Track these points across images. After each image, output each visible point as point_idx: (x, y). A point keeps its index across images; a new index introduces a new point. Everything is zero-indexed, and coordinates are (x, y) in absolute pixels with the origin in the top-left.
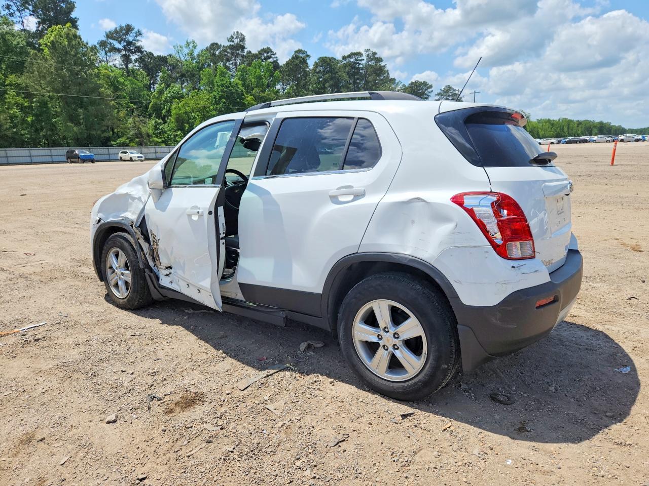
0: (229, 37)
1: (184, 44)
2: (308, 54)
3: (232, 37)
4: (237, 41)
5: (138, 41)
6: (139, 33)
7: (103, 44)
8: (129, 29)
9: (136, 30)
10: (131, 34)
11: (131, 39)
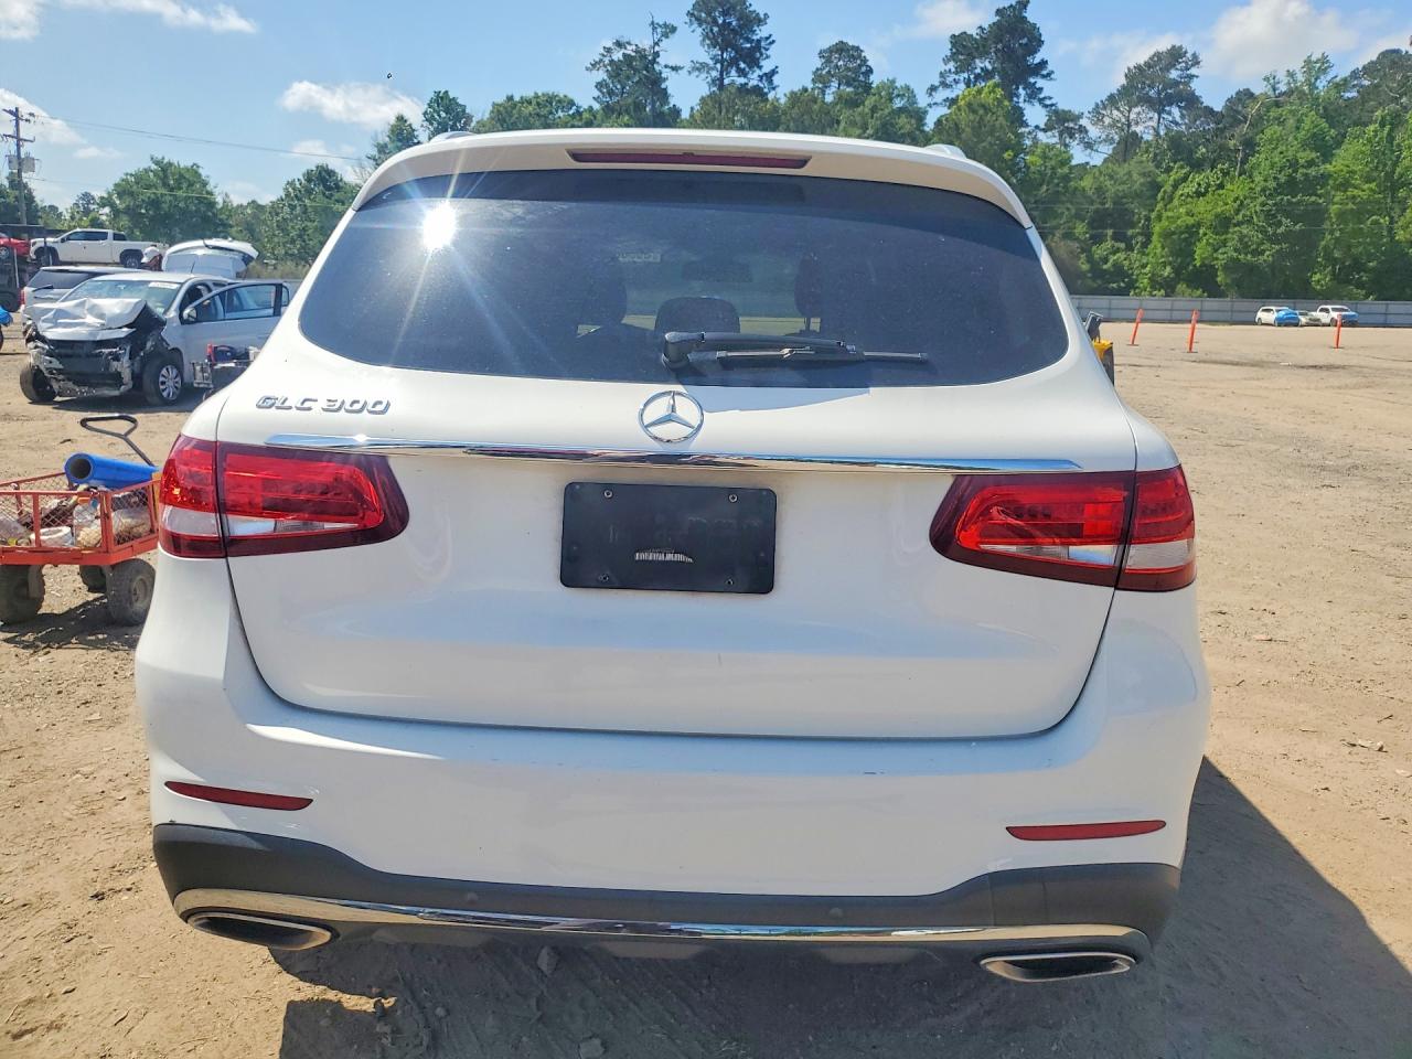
5: (1191, 77)
7: (1125, 92)
10: (1178, 67)
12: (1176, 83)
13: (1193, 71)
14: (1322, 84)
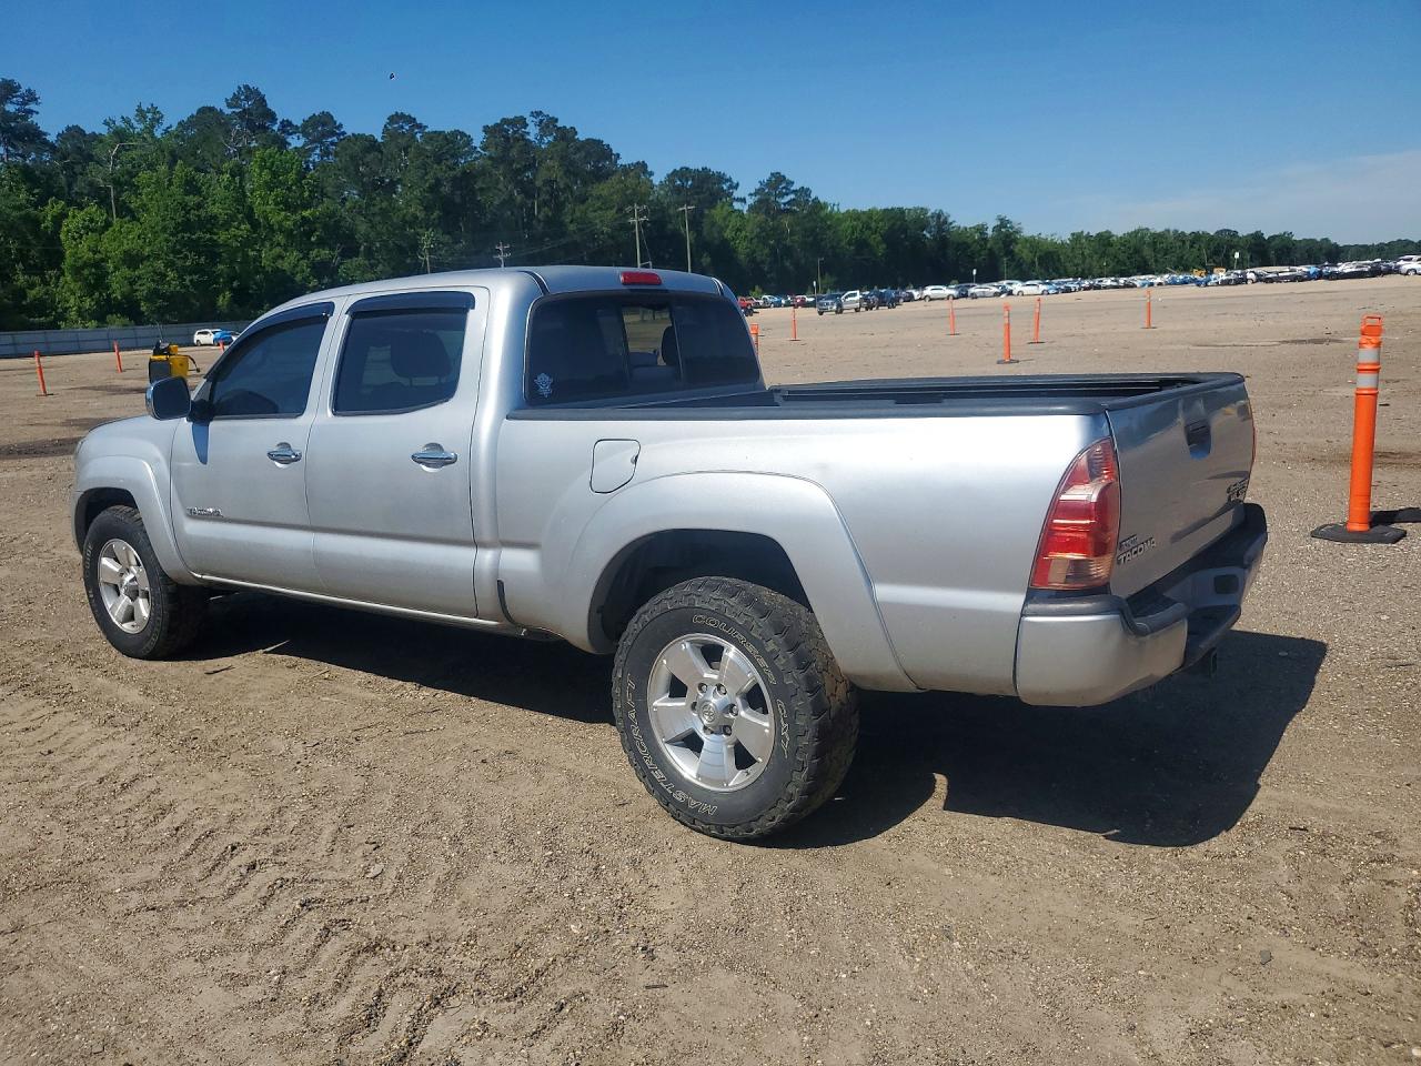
12: (15, 117)
13: (32, 106)
14: (158, 133)
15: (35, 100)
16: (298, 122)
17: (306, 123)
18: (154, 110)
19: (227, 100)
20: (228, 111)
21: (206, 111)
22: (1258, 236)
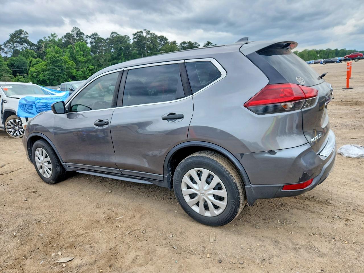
0: (72, 30)
1: (50, 36)
2: (118, 33)
3: (73, 30)
4: (76, 32)
6: (27, 33)
8: (21, 32)
9: (25, 32)
11: (22, 36)
15: (27, 34)
16: (89, 35)
17: (92, 35)
18: (55, 34)
19: (71, 31)
20: (72, 33)
21: (68, 34)
22: (337, 50)
